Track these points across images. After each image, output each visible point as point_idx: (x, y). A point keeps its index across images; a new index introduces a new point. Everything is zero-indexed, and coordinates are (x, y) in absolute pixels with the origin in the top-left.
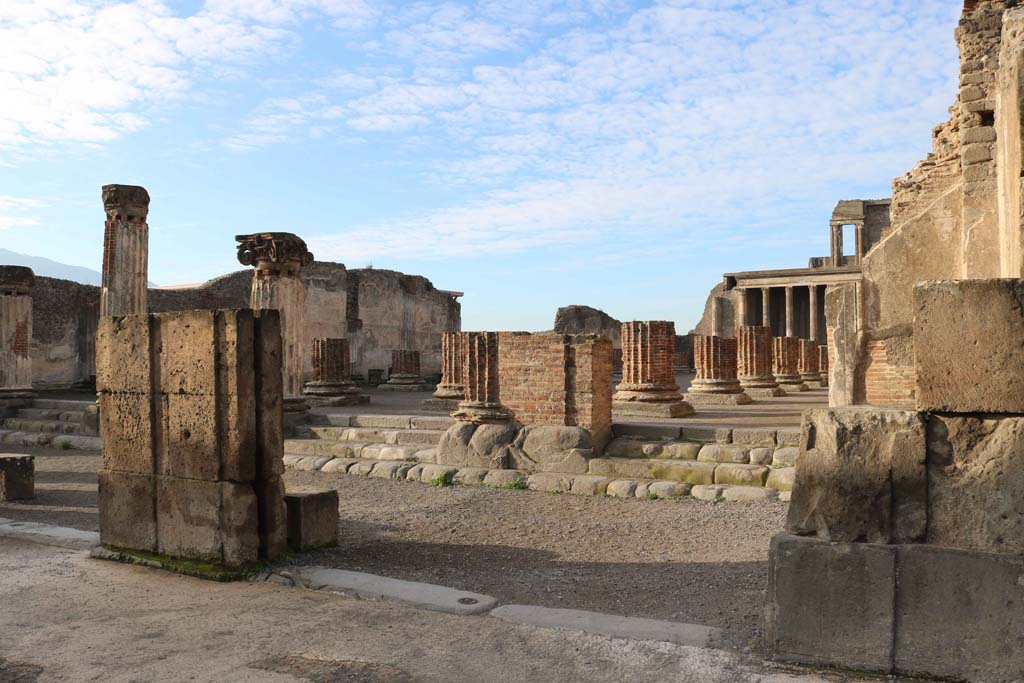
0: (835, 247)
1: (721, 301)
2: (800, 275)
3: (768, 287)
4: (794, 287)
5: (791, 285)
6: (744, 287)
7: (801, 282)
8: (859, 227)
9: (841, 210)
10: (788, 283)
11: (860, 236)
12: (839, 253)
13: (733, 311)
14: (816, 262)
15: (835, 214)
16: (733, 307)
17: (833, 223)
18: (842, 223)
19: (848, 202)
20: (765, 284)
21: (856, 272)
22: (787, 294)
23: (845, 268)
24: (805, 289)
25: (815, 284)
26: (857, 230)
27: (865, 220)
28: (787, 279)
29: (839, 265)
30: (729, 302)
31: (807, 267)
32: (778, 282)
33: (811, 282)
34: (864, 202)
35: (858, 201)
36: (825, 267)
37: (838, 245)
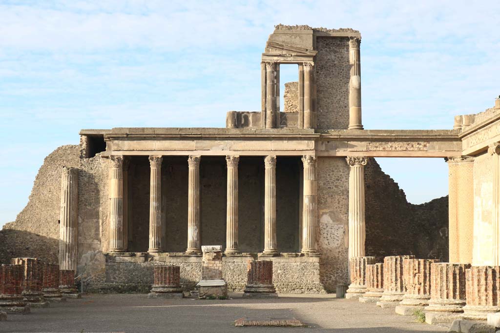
0: (269, 97)
1: (77, 176)
2: (215, 139)
3: (160, 154)
4: (202, 157)
5: (198, 154)
6: (121, 154)
7: (215, 149)
8: (307, 69)
9: (280, 39)
10: (194, 151)
11: (307, 83)
12: (275, 107)
13: (98, 191)
14: (239, 119)
15: (271, 44)
16: (96, 184)
17: (268, 59)
18: (281, 59)
19: (290, 28)
20: (156, 149)
21: (301, 139)
22: (192, 168)
23: (284, 131)
24: (220, 161)
25: (237, 155)
26: (302, 74)
27: (315, 58)
28: (192, 144)
29: (275, 125)
30: (91, 177)
31: (224, 126)
32: (176, 148)
33: (232, 150)
34: (315, 31)
35: (306, 27)
36: (251, 128)
37: (273, 95)
